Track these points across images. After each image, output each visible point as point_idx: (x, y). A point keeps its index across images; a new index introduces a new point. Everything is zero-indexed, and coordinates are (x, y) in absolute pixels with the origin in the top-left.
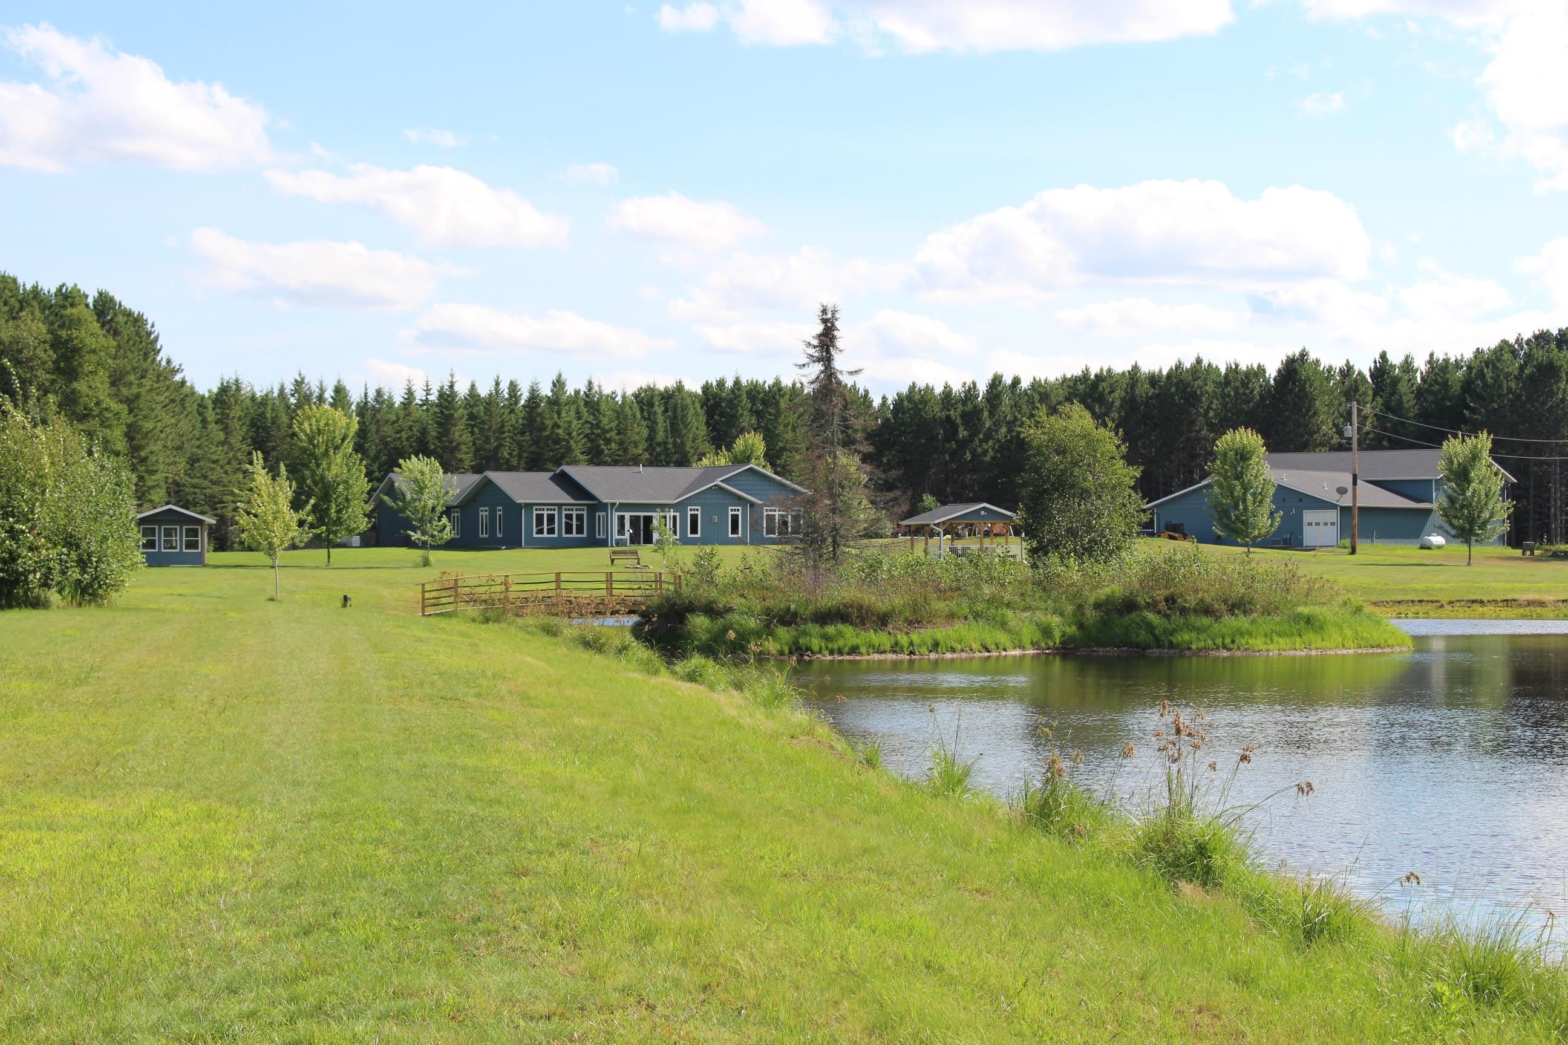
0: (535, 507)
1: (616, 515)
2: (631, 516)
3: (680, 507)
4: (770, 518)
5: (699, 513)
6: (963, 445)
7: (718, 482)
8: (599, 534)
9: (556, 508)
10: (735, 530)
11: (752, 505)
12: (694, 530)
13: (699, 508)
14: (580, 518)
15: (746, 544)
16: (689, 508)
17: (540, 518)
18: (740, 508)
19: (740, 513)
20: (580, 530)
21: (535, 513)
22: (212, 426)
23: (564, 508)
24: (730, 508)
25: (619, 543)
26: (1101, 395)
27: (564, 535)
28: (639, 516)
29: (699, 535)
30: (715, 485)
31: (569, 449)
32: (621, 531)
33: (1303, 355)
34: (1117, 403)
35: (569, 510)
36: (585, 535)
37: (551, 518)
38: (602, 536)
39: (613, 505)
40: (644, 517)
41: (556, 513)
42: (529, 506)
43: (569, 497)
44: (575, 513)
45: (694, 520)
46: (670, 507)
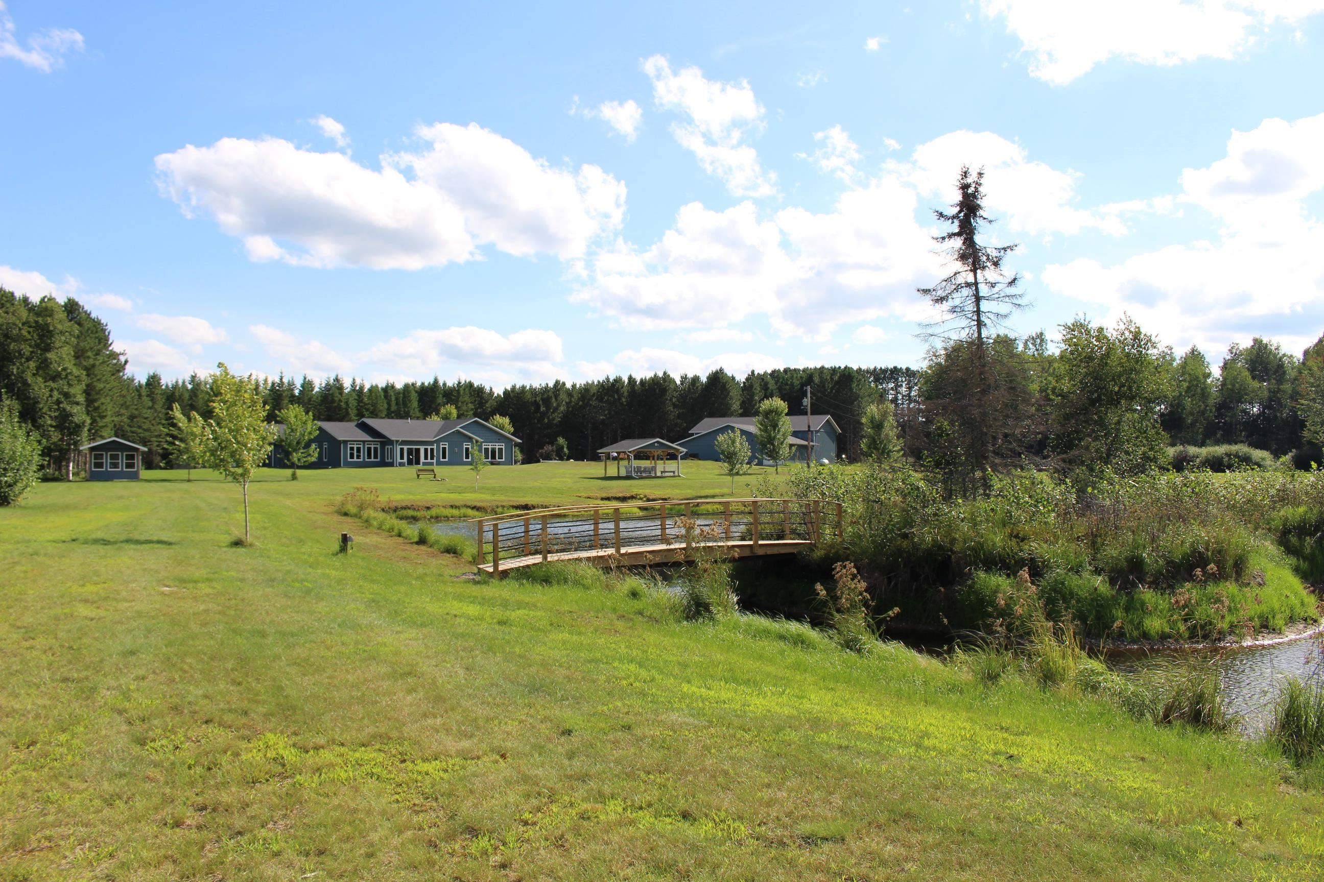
0: (349, 443)
1: (399, 447)
2: (408, 449)
3: (438, 442)
5: (447, 447)
6: (544, 414)
7: (458, 428)
8: (388, 460)
9: (362, 443)
10: (467, 457)
11: (477, 442)
12: (444, 457)
13: (447, 443)
14: (376, 449)
15: (473, 465)
16: (441, 443)
17: (352, 449)
18: (470, 444)
19: (470, 447)
20: (376, 457)
21: (349, 446)
22: (145, 398)
23: (366, 443)
24: (465, 444)
25: (401, 465)
26: (618, 389)
27: (367, 460)
28: (413, 448)
29: (447, 460)
30: (456, 430)
31: (347, 413)
32: (402, 458)
33: (721, 370)
34: (626, 394)
35: (369, 445)
36: (379, 460)
37: (359, 450)
38: (390, 461)
39: (397, 441)
40: (415, 449)
41: (362, 446)
42: (345, 442)
43: (369, 437)
44: (372, 446)
45: (444, 449)
46: (431, 443)
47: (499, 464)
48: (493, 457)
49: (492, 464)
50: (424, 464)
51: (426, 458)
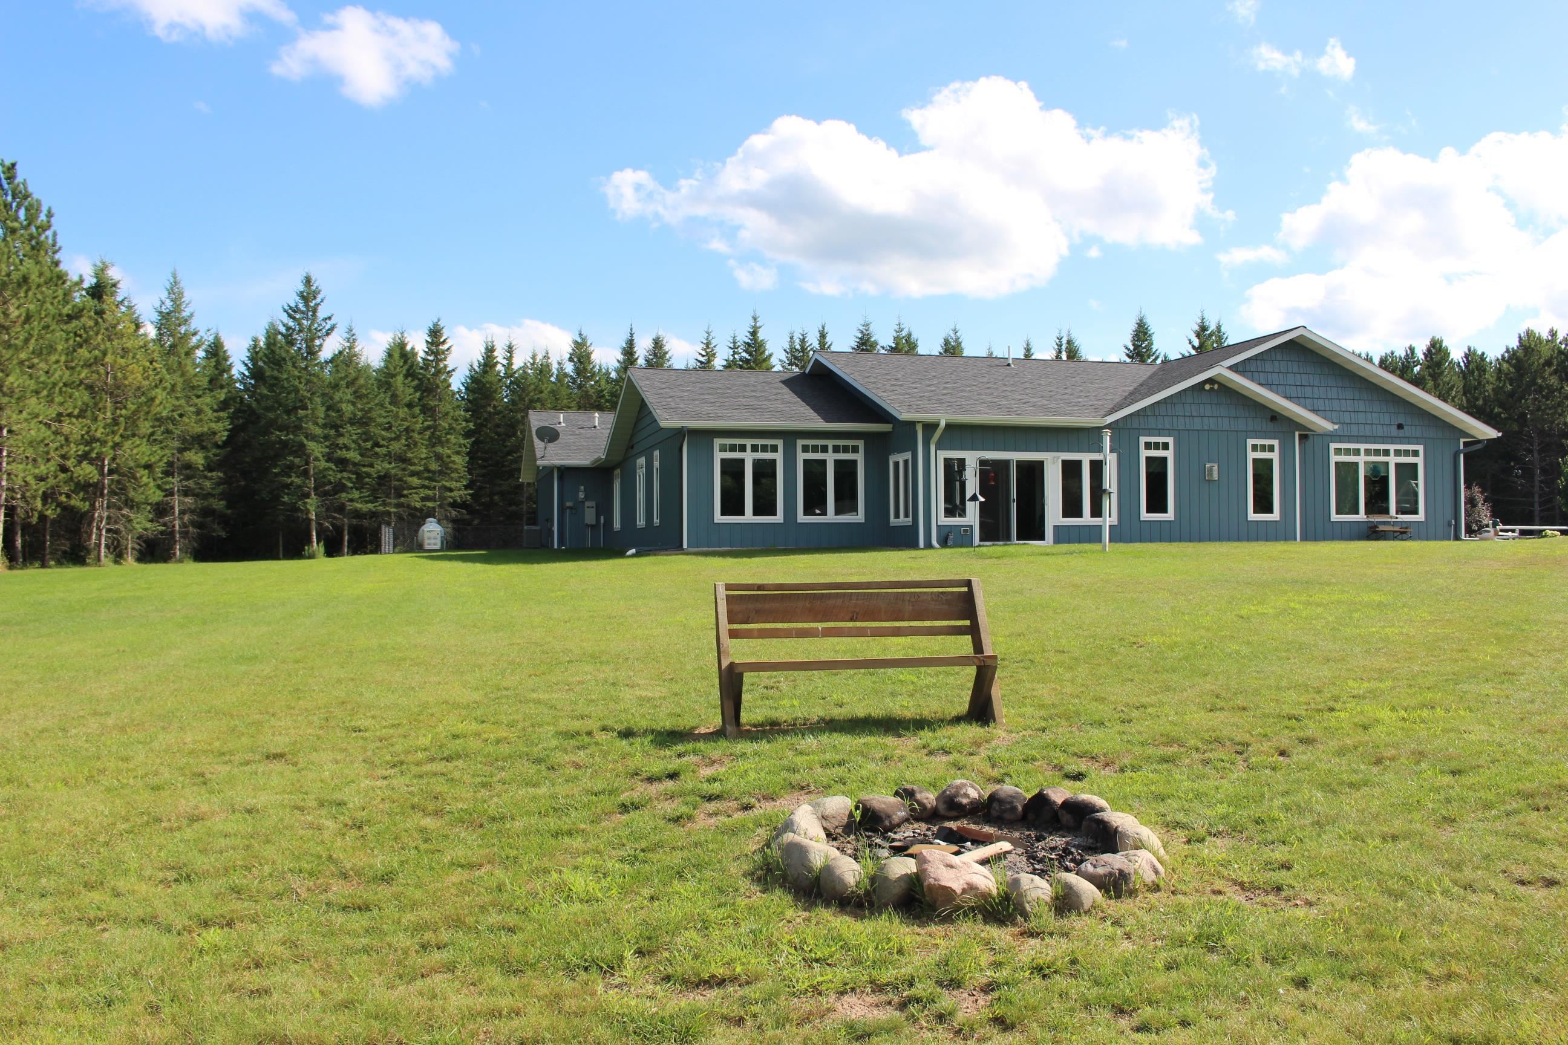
0: (718, 442)
1: (939, 457)
2: (983, 463)
4: (1347, 471)
5: (1169, 454)
7: (1219, 370)
8: (897, 516)
9: (779, 443)
10: (1263, 503)
11: (1306, 435)
12: (1157, 503)
13: (1170, 440)
14: (846, 471)
15: (1289, 537)
16: (1143, 440)
17: (732, 469)
18: (1275, 443)
19: (1275, 456)
20: (846, 499)
21: (718, 456)
23: (800, 443)
24: (1250, 442)
25: (948, 537)
27: (802, 518)
28: (1006, 464)
29: (1170, 515)
30: (1210, 381)
32: (955, 505)
35: (815, 449)
36: (859, 517)
37: (764, 472)
38: (903, 520)
39: (930, 427)
40: (1021, 465)
41: (778, 457)
42: (703, 437)
43: (814, 415)
44: (830, 458)
45: (1157, 473)
46: (1087, 437)
47: (1402, 533)
48: (1377, 500)
49: (1373, 533)
50: (1063, 535)
51: (1072, 507)
